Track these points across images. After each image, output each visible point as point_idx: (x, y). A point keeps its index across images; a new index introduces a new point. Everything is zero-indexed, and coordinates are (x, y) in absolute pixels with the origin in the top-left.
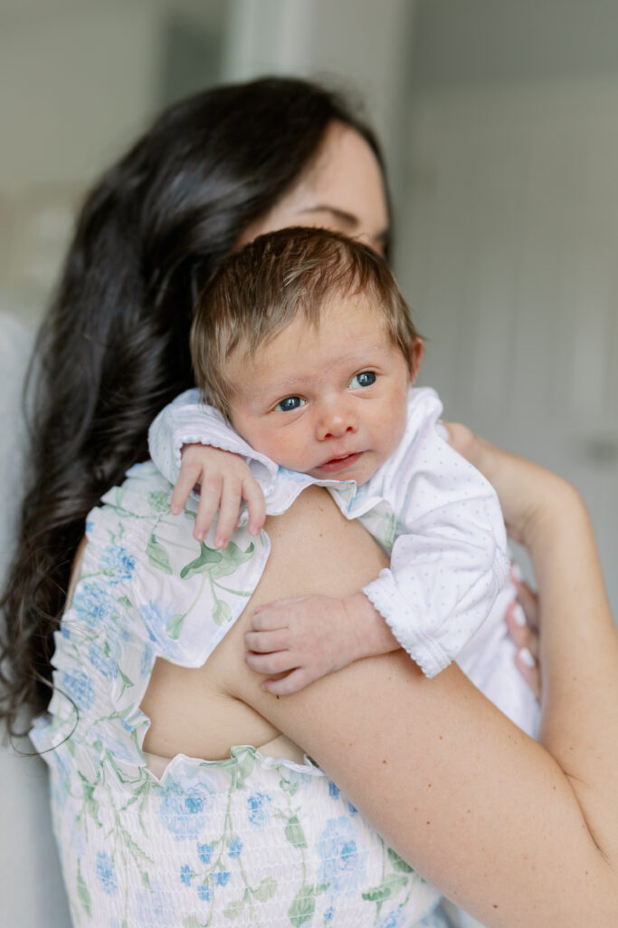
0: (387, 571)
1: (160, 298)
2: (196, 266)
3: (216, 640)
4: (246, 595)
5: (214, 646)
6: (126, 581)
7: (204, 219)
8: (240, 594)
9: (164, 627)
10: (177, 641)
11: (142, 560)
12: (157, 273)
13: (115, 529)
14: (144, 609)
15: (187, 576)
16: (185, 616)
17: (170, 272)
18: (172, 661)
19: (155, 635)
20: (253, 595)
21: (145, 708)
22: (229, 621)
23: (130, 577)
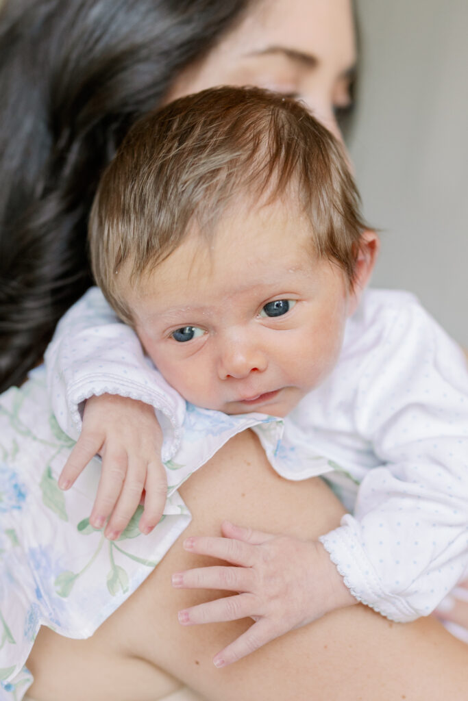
0: (347, 518)
1: (67, 171)
2: (114, 126)
3: (107, 612)
4: (150, 564)
5: (104, 619)
6: (16, 513)
7: (124, 69)
8: (143, 562)
9: (52, 579)
10: (65, 600)
11: (35, 492)
12: (66, 133)
13: (8, 445)
14: (32, 552)
15: (85, 531)
16: (77, 576)
17: (82, 134)
18: (58, 631)
19: (42, 591)
20: (157, 567)
21: (31, 666)
22: (124, 592)
23: (19, 508)
